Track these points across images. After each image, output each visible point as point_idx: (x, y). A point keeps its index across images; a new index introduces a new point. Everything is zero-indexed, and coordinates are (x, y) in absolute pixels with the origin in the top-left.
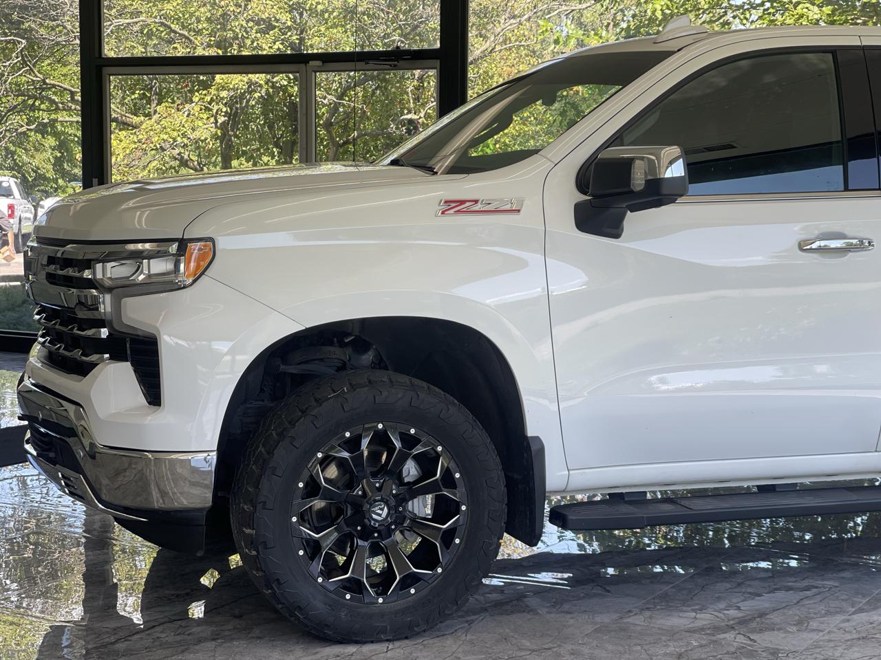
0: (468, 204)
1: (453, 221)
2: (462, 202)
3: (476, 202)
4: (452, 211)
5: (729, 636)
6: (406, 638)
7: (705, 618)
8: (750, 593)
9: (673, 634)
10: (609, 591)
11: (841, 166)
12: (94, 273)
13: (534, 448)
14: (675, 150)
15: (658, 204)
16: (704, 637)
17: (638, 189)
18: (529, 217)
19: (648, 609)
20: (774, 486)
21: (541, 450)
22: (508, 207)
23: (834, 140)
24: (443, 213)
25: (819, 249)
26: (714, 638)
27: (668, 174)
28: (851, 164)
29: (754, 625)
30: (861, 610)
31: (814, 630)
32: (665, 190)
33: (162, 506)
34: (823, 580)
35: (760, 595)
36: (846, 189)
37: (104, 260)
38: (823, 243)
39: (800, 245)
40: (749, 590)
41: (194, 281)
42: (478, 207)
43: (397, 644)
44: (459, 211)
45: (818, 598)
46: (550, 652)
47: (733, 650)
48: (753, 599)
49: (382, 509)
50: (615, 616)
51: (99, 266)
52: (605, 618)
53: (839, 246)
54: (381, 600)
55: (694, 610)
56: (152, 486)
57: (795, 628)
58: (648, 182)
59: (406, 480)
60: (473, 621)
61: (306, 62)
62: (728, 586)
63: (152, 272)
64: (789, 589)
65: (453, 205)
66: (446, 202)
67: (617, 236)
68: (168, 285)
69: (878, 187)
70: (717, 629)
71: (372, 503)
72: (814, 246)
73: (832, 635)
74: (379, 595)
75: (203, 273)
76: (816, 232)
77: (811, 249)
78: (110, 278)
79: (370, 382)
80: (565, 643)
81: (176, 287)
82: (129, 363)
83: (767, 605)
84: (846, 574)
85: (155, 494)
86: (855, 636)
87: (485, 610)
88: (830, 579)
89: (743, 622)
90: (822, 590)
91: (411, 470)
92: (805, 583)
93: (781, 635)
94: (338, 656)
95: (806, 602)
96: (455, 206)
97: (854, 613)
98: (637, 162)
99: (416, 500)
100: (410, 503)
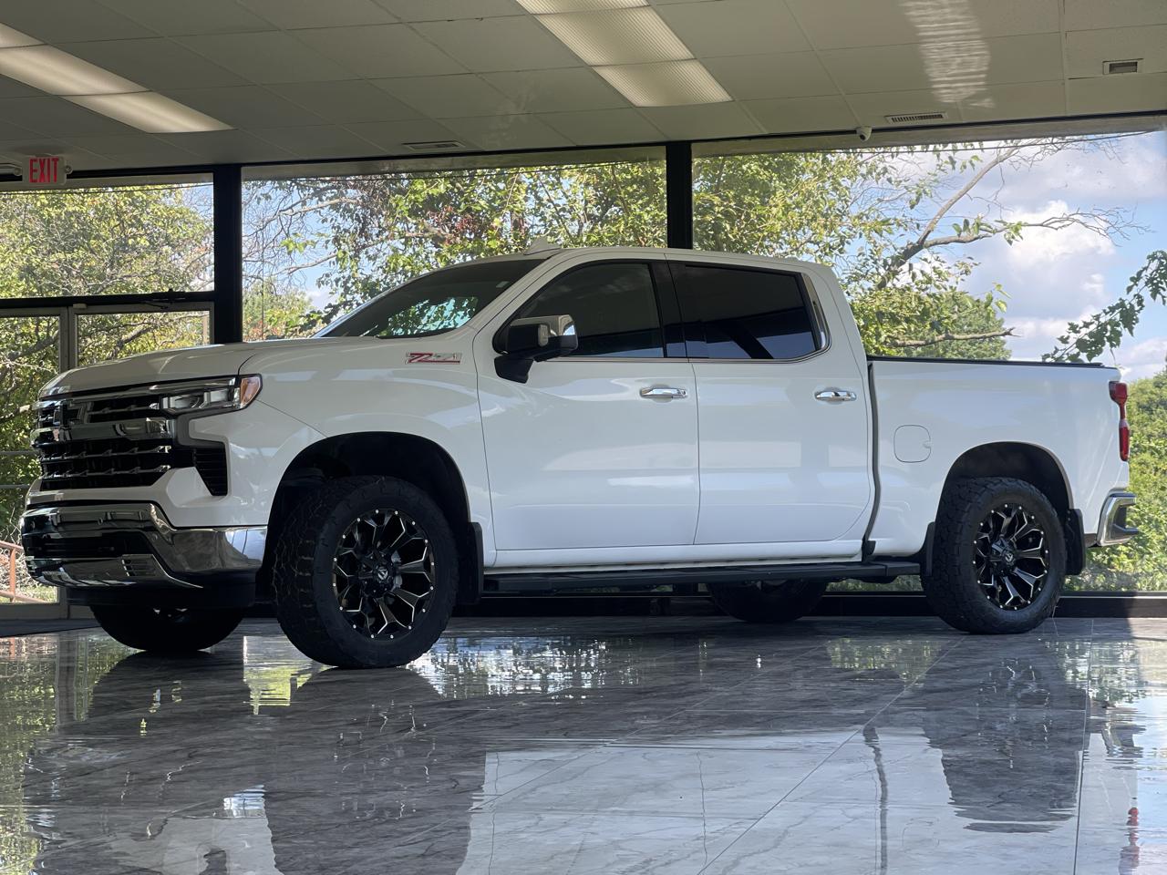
0: (426, 356)
1: (417, 367)
2: (422, 355)
3: (431, 355)
4: (415, 361)
11: (662, 349)
12: (161, 405)
13: (476, 529)
14: (567, 318)
17: (543, 344)
18: (466, 367)
21: (480, 531)
22: (452, 359)
24: (410, 361)
25: (655, 396)
27: (566, 333)
28: (668, 345)
32: (563, 344)
36: (666, 356)
37: (169, 395)
38: (657, 391)
39: (642, 392)
41: (248, 405)
42: (432, 358)
44: (419, 361)
51: (165, 400)
58: (549, 339)
63: (212, 400)
66: (411, 355)
67: (524, 381)
68: (225, 409)
69: (685, 355)
71: (381, 567)
72: (651, 393)
75: (254, 399)
76: (651, 385)
77: (649, 395)
78: (174, 408)
81: (233, 410)
82: (195, 468)
96: (416, 357)
98: (541, 328)
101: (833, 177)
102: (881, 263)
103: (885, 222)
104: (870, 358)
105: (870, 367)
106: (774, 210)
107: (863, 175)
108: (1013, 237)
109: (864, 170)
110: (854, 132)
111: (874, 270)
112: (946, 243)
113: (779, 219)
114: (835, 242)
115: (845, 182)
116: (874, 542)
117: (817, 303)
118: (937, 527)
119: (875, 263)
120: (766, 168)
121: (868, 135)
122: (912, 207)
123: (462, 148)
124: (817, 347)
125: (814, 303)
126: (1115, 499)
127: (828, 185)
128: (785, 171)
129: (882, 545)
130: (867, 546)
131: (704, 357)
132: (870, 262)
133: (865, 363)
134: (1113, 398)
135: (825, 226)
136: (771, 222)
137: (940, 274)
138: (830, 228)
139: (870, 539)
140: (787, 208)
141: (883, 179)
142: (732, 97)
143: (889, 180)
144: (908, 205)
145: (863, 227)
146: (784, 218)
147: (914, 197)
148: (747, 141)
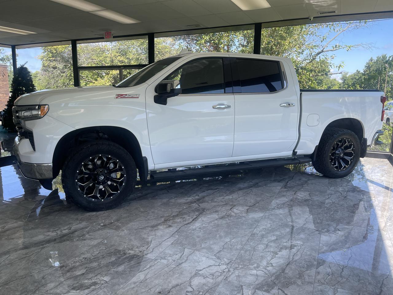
0: (124, 95)
1: (120, 100)
2: (122, 95)
3: (126, 95)
4: (119, 97)
5: (194, 205)
6: (110, 209)
7: (190, 199)
8: (202, 191)
9: (180, 204)
10: (168, 192)
11: (224, 90)
12: (19, 114)
13: (144, 159)
15: (174, 96)
16: (188, 205)
17: (169, 92)
18: (141, 99)
19: (177, 197)
20: (208, 165)
21: (147, 160)
22: (135, 96)
23: (222, 83)
24: (117, 98)
25: (218, 108)
26: (190, 205)
27: (177, 88)
28: (226, 89)
29: (201, 201)
30: (227, 195)
31: (215, 202)
32: (175, 92)
33: (41, 178)
34: (220, 186)
35: (204, 192)
36: (225, 93)
38: (219, 106)
39: (213, 107)
40: (203, 190)
41: (43, 116)
43: (107, 211)
45: (218, 192)
46: (147, 212)
47: (194, 209)
48: (203, 193)
49: (102, 177)
50: (167, 200)
51: (20, 112)
52: (165, 200)
53: (224, 107)
54: (103, 200)
55: (188, 197)
56: (36, 172)
57: (210, 201)
58: (171, 90)
59: (110, 169)
60: (130, 203)
61: (120, 67)
62: (198, 189)
63: (33, 114)
64: (212, 189)
65: (120, 96)
66: (118, 95)
67: (165, 104)
68: (36, 117)
69: (232, 92)
70: (192, 202)
71: (100, 175)
72: (217, 107)
73: (219, 203)
74: (102, 199)
75: (46, 114)
76: (217, 104)
77: (216, 108)
78: (23, 116)
79: (97, 144)
80: (151, 209)
81: (39, 118)
82: (28, 139)
83: (206, 194)
84: (226, 185)
85: (37, 175)
86: (225, 203)
87: (135, 199)
88: (221, 186)
89: (198, 200)
90: (219, 189)
91: (112, 166)
92: (216, 187)
93: (206, 204)
94: (89, 216)
95: (215, 193)
97: (226, 196)
98: (168, 84)
99: (113, 174)
100: (111, 174)
101: (302, 35)
102: (312, 56)
103: (315, 46)
104: (301, 90)
105: (301, 94)
106: (286, 43)
107: (309, 34)
108: (348, 49)
109: (310, 33)
110: (308, 18)
111: (310, 58)
112: (328, 51)
113: (287, 46)
114: (301, 51)
115: (305, 36)
116: (297, 152)
117: (284, 72)
118: (319, 146)
119: (310, 56)
120: (285, 33)
121: (312, 19)
122: (322, 42)
123: (202, 27)
124: (283, 87)
125: (283, 72)
126: (378, 134)
127: (300, 37)
128: (290, 34)
129: (299, 152)
130: (294, 153)
131: (240, 92)
132: (309, 56)
133: (299, 92)
134: (381, 102)
135: (299, 47)
136: (285, 46)
137: (326, 59)
138: (300, 47)
139: (295, 151)
140: (290, 43)
141: (314, 36)
142: (271, 6)
143: (316, 35)
144: (321, 41)
145: (308, 47)
146: (288, 46)
147: (322, 40)
148: (277, 22)
